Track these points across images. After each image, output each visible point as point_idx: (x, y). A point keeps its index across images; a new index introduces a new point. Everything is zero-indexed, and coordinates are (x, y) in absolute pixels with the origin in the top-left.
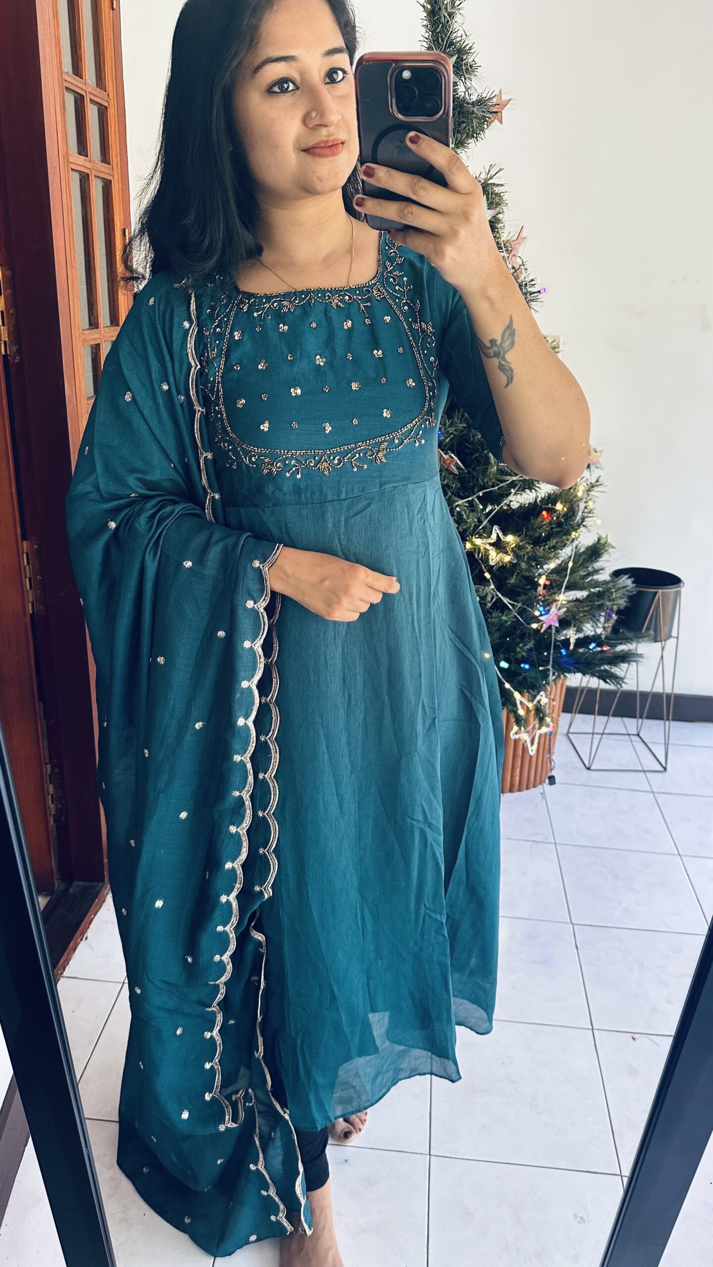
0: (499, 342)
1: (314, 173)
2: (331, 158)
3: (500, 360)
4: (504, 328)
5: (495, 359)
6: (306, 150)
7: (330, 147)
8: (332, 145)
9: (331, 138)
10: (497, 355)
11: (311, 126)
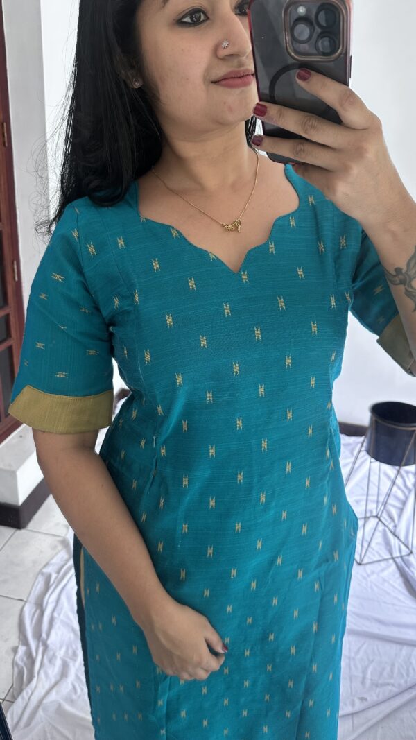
0: (404, 271)
1: (225, 103)
2: (243, 88)
3: (406, 286)
4: (409, 258)
5: (402, 287)
6: (214, 82)
7: (240, 77)
8: (243, 76)
9: (242, 69)
10: (403, 282)
11: (221, 57)
